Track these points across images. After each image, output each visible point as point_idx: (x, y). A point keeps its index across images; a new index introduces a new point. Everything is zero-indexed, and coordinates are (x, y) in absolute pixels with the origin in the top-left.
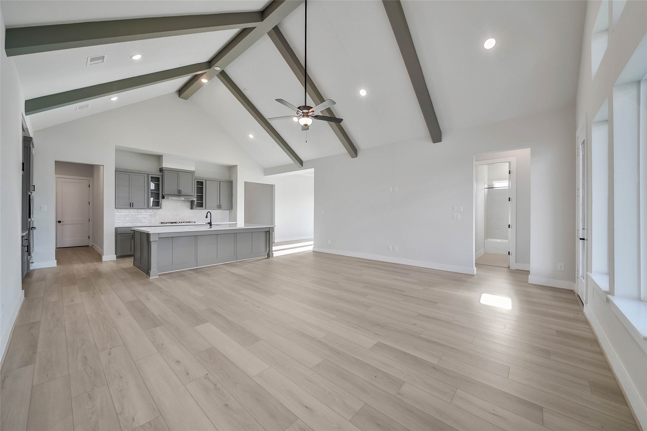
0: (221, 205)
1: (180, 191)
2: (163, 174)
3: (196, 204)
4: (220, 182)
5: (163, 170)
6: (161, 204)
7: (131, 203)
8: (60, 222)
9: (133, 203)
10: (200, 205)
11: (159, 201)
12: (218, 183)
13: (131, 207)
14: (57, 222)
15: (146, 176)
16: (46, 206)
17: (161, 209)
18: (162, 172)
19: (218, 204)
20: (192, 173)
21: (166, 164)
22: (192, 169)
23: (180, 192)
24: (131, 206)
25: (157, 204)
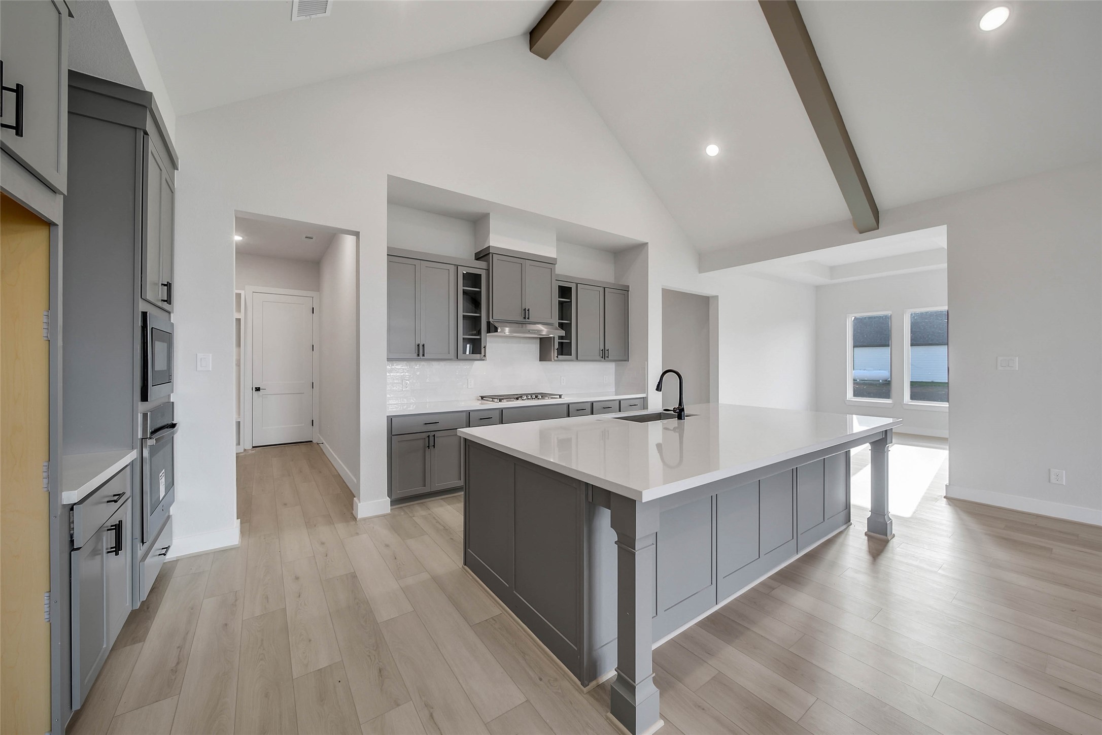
0: (606, 349)
1: (527, 312)
2: (489, 265)
3: (557, 346)
4: (604, 288)
5: (491, 255)
6: (485, 347)
7: (419, 345)
8: (258, 389)
9: (423, 346)
10: (565, 349)
11: (481, 339)
12: (602, 289)
13: (419, 355)
14: (254, 389)
15: (452, 268)
16: (211, 355)
17: (484, 360)
18: (488, 261)
19: (602, 348)
20: (550, 263)
21: (498, 240)
22: (549, 251)
23: (527, 317)
24: (420, 352)
25: (477, 348)
